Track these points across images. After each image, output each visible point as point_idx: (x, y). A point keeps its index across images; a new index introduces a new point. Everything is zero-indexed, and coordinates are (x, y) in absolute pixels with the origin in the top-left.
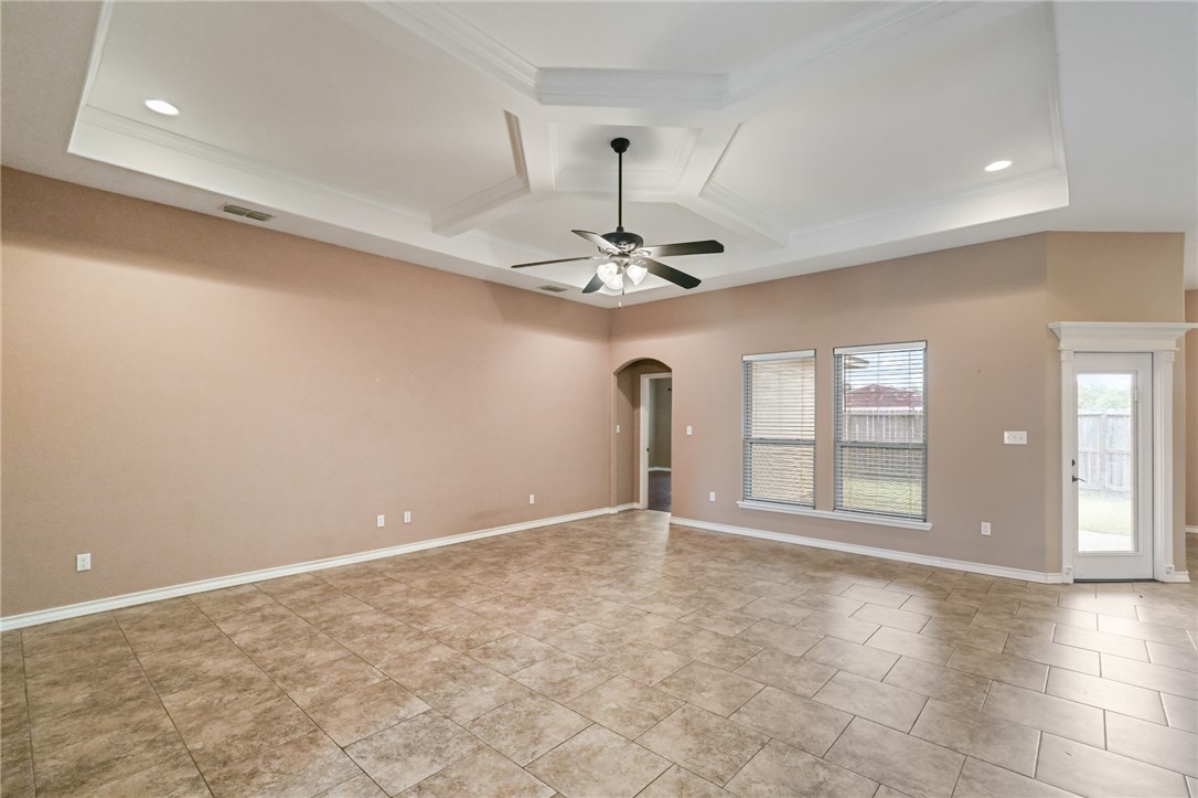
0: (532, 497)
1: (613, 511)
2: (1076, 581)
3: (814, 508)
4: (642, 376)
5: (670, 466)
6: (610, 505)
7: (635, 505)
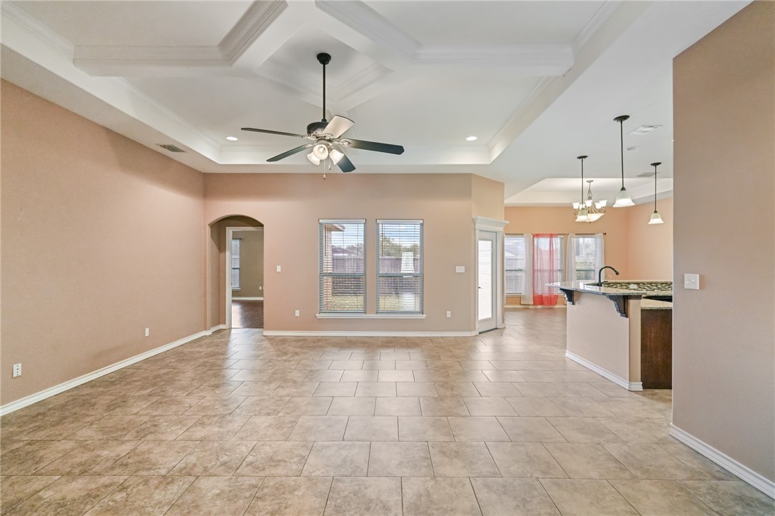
0: (147, 330)
1: (209, 333)
2: (480, 333)
3: (365, 313)
4: (227, 228)
5: (261, 294)
6: (205, 329)
7: (222, 327)
